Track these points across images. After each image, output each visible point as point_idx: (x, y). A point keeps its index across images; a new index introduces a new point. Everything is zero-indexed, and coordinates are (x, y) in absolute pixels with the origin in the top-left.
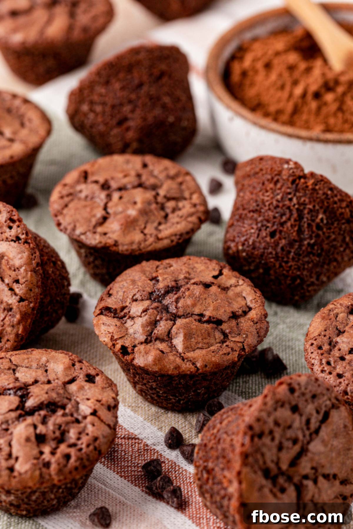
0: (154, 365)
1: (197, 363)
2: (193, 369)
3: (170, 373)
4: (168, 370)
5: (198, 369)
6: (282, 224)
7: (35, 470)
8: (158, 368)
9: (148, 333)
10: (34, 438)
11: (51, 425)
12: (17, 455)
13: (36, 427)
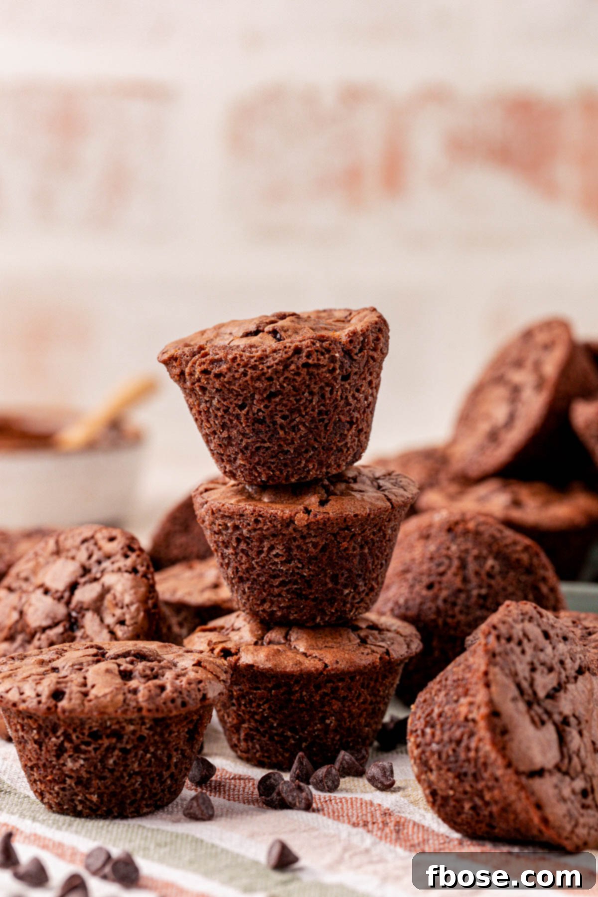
0: (267, 660)
1: (325, 659)
2: (320, 666)
3: (288, 670)
4: (286, 667)
5: (326, 666)
6: (442, 574)
7: (117, 694)
8: (273, 664)
9: (259, 637)
10: (117, 672)
11: (140, 666)
12: (94, 683)
13: (119, 665)
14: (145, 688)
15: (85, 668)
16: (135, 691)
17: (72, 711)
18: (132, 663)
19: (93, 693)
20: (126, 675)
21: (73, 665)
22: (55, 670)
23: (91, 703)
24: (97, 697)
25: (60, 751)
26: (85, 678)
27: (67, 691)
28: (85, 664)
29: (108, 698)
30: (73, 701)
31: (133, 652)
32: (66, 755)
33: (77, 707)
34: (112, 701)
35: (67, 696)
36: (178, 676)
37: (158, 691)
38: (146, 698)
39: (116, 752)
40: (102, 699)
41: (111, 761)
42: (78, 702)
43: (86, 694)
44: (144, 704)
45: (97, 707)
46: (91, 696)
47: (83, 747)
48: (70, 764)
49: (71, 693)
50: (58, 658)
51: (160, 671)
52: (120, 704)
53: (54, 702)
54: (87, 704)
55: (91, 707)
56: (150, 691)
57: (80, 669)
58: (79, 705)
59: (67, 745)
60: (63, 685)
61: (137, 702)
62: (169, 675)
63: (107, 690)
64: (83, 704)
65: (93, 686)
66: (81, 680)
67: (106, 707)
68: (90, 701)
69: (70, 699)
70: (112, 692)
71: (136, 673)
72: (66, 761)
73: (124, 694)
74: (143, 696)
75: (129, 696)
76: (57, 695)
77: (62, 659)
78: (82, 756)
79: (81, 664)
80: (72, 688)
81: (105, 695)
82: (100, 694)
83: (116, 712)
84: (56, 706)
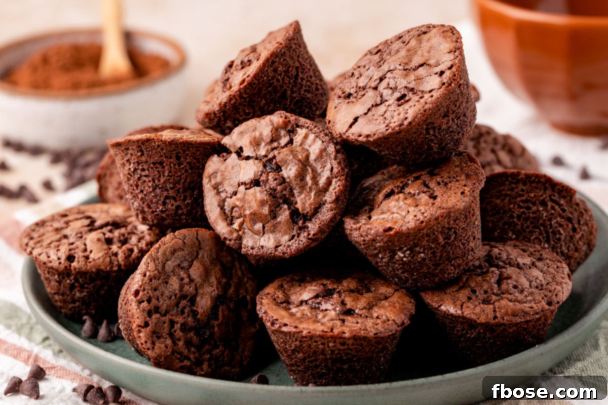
7: (106, 257)
10: (103, 240)
11: (117, 233)
12: (91, 249)
13: (104, 234)
14: (122, 252)
15: (85, 236)
16: (116, 254)
17: (80, 268)
18: (111, 231)
19: (92, 256)
20: (109, 242)
21: (77, 234)
22: (66, 237)
23: (91, 264)
24: (94, 260)
25: (72, 287)
26: (85, 245)
27: (76, 256)
28: (84, 233)
29: (101, 260)
30: (80, 263)
31: (111, 222)
32: (76, 290)
33: (83, 266)
34: (103, 262)
35: (76, 260)
36: (140, 240)
37: (130, 253)
38: (123, 258)
39: (106, 288)
40: (97, 261)
41: (103, 292)
42: (83, 263)
43: (87, 258)
44: (122, 263)
45: (95, 266)
46: (91, 260)
47: (86, 286)
48: (78, 294)
49: (78, 258)
50: (67, 227)
51: (129, 236)
52: (108, 264)
53: (69, 263)
54: (88, 264)
55: (91, 266)
56: (125, 254)
57: (81, 237)
58: (84, 265)
59: (76, 284)
60: (73, 252)
61: (118, 261)
62: (134, 239)
63: (100, 255)
64: (86, 264)
65: (91, 252)
66: (83, 247)
67: (100, 266)
68: (90, 262)
69: (79, 262)
70: (103, 256)
71: (115, 240)
72: (76, 292)
73: (110, 257)
74: (121, 257)
75: (113, 258)
76: (71, 258)
77: (69, 229)
78: (85, 290)
79: (81, 233)
80: (79, 254)
81: (99, 258)
82: (96, 258)
83: (106, 268)
84: (70, 266)
